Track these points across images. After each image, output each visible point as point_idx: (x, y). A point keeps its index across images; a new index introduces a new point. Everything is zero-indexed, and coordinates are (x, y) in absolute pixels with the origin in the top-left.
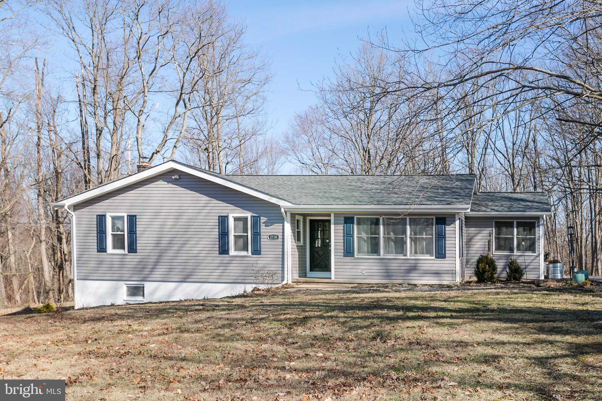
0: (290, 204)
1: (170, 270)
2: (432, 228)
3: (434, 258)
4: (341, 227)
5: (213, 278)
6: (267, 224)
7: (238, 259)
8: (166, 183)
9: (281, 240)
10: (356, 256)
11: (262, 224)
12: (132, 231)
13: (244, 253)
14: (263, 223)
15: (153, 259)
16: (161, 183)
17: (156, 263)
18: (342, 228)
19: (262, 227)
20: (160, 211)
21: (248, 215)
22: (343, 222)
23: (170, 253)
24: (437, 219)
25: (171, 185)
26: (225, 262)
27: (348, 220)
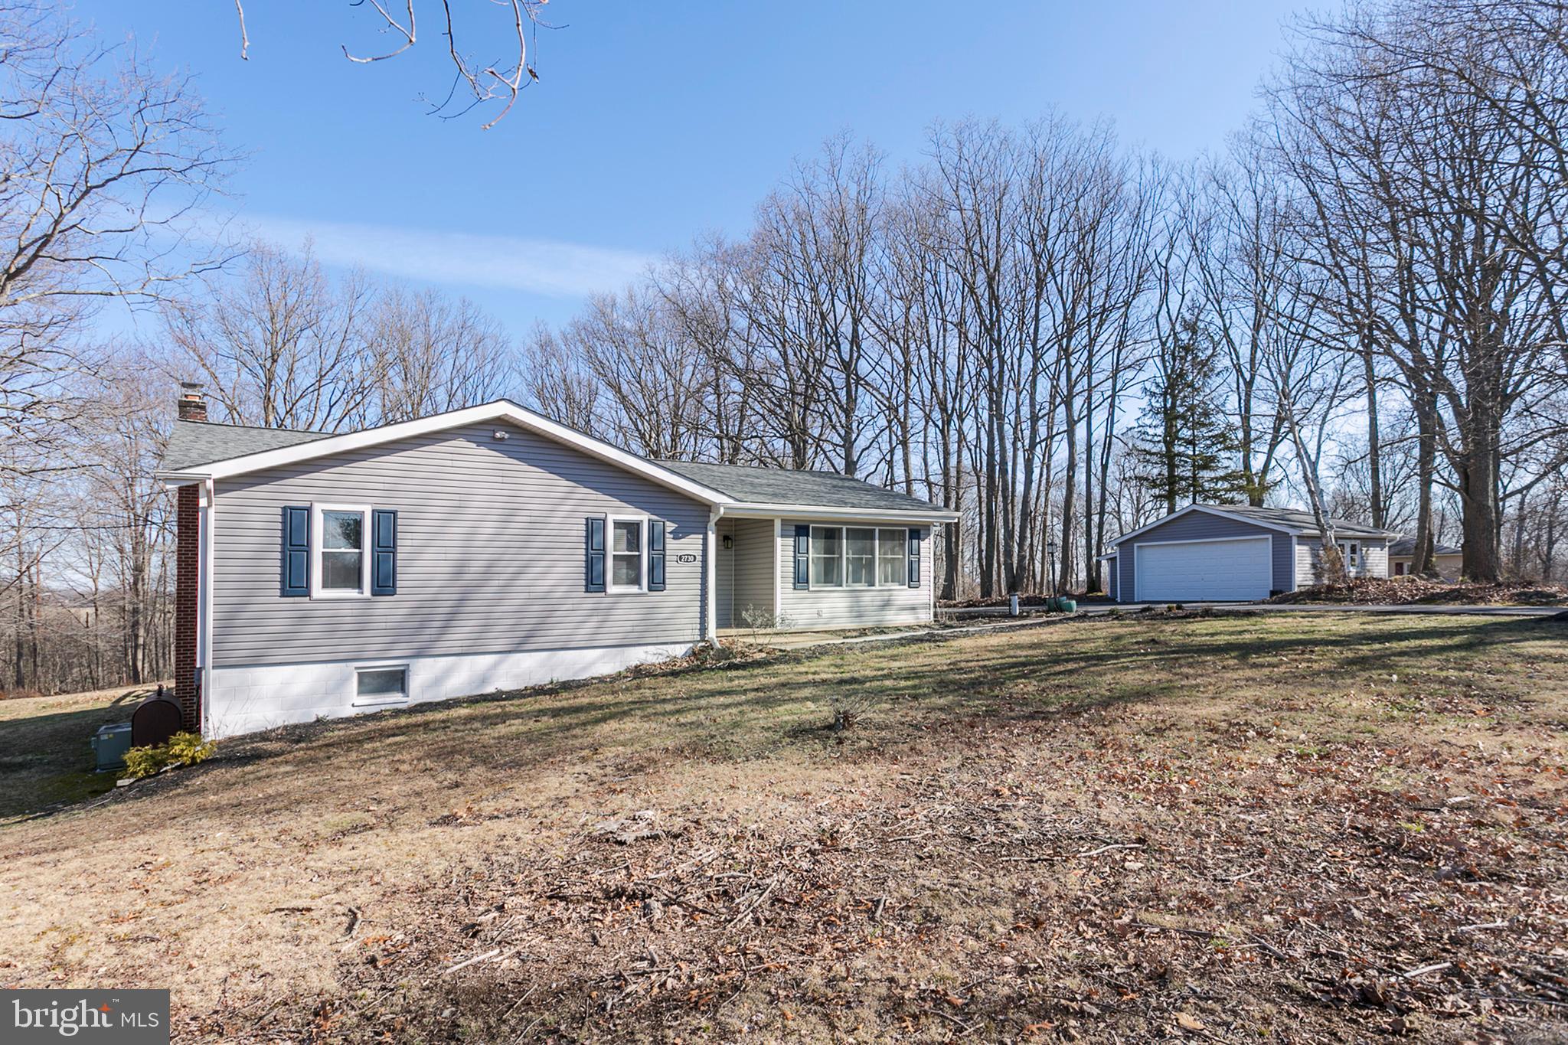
0: (731, 501)
1: (486, 628)
2: (904, 545)
3: (906, 587)
4: (791, 541)
5: (579, 639)
6: (677, 535)
7: (628, 599)
8: (474, 445)
9: (700, 564)
10: (811, 589)
11: (668, 535)
12: (386, 548)
13: (634, 589)
14: (670, 533)
15: (444, 608)
16: (461, 443)
17: (453, 616)
18: (792, 543)
19: (667, 541)
20: (463, 504)
21: (644, 517)
22: (794, 533)
23: (488, 592)
24: (911, 531)
25: (484, 451)
26: (603, 606)
27: (800, 529)
